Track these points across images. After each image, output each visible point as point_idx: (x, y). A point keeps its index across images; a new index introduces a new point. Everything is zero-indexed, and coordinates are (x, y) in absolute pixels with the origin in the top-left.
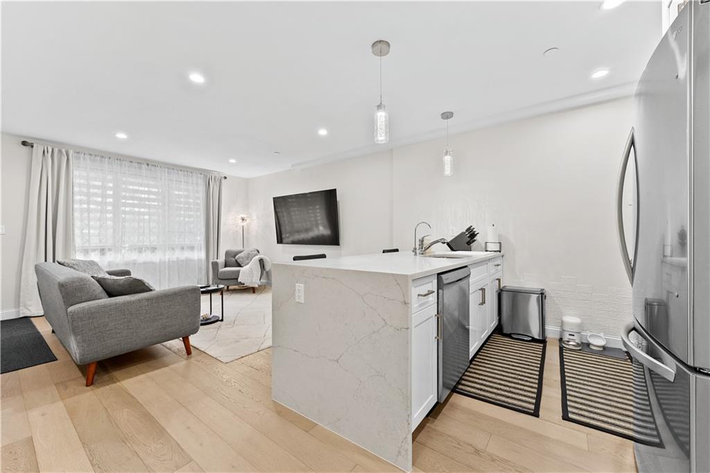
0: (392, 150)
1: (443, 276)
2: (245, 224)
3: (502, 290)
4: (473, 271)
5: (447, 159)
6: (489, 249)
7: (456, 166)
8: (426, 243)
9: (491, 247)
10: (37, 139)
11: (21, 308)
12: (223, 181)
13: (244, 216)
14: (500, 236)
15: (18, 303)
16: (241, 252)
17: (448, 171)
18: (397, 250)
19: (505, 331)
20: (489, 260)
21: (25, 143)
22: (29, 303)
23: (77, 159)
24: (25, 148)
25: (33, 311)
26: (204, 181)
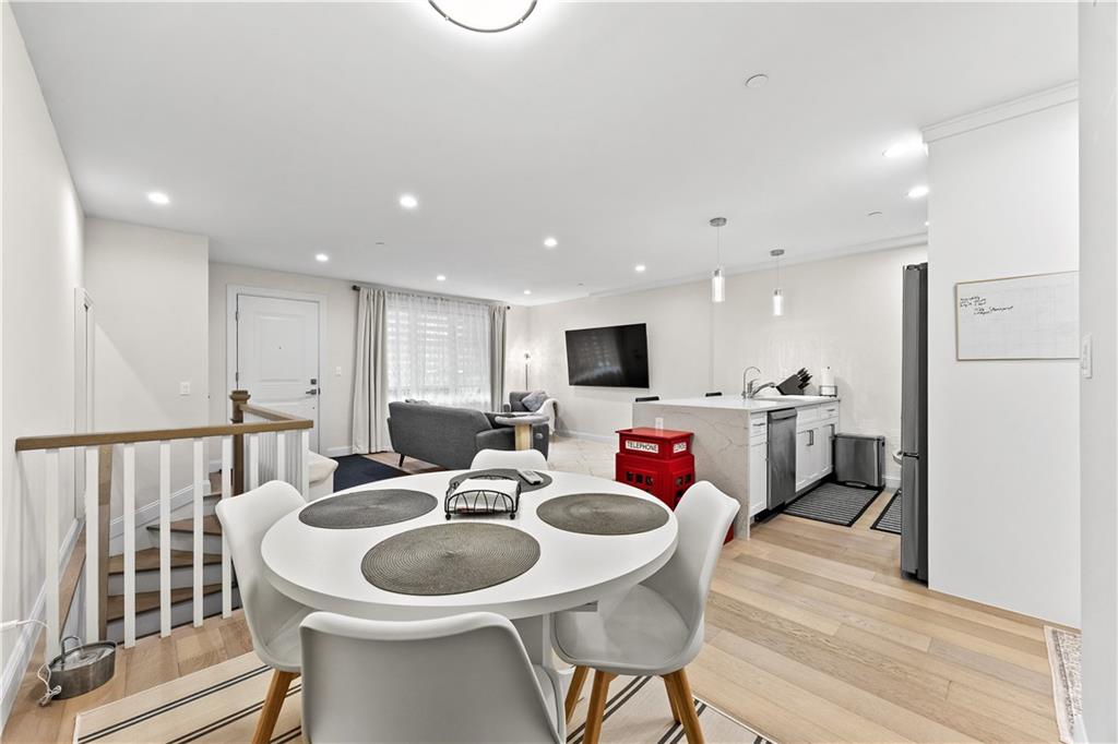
1: (773, 414)
2: (527, 362)
3: (836, 436)
4: (800, 413)
5: (778, 300)
6: (824, 393)
7: (786, 305)
8: (755, 387)
9: (825, 391)
10: (363, 283)
11: (353, 446)
12: (508, 312)
13: (528, 352)
14: (835, 379)
15: (350, 441)
16: (528, 394)
17: (778, 311)
18: (719, 394)
19: (841, 479)
20: (820, 404)
21: (355, 288)
22: (359, 441)
23: (390, 298)
24: (354, 293)
25: (362, 449)
26: (490, 313)
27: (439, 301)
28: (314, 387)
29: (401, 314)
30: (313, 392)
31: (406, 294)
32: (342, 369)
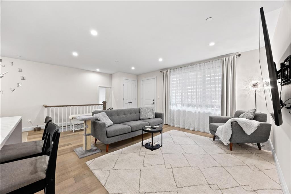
21: (161, 72)
23: (171, 72)
26: (221, 63)
28: (154, 102)
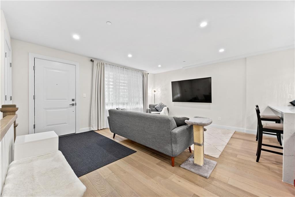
0: (246, 58)
2: (155, 93)
10: (95, 58)
11: (91, 127)
12: (148, 75)
13: (155, 90)
15: (90, 125)
16: (156, 105)
21: (91, 60)
22: (93, 125)
23: (106, 66)
24: (91, 62)
25: (95, 128)
26: (142, 75)
27: (125, 69)
28: (73, 102)
29: (110, 73)
30: (73, 105)
31: (113, 65)
32: (86, 95)
